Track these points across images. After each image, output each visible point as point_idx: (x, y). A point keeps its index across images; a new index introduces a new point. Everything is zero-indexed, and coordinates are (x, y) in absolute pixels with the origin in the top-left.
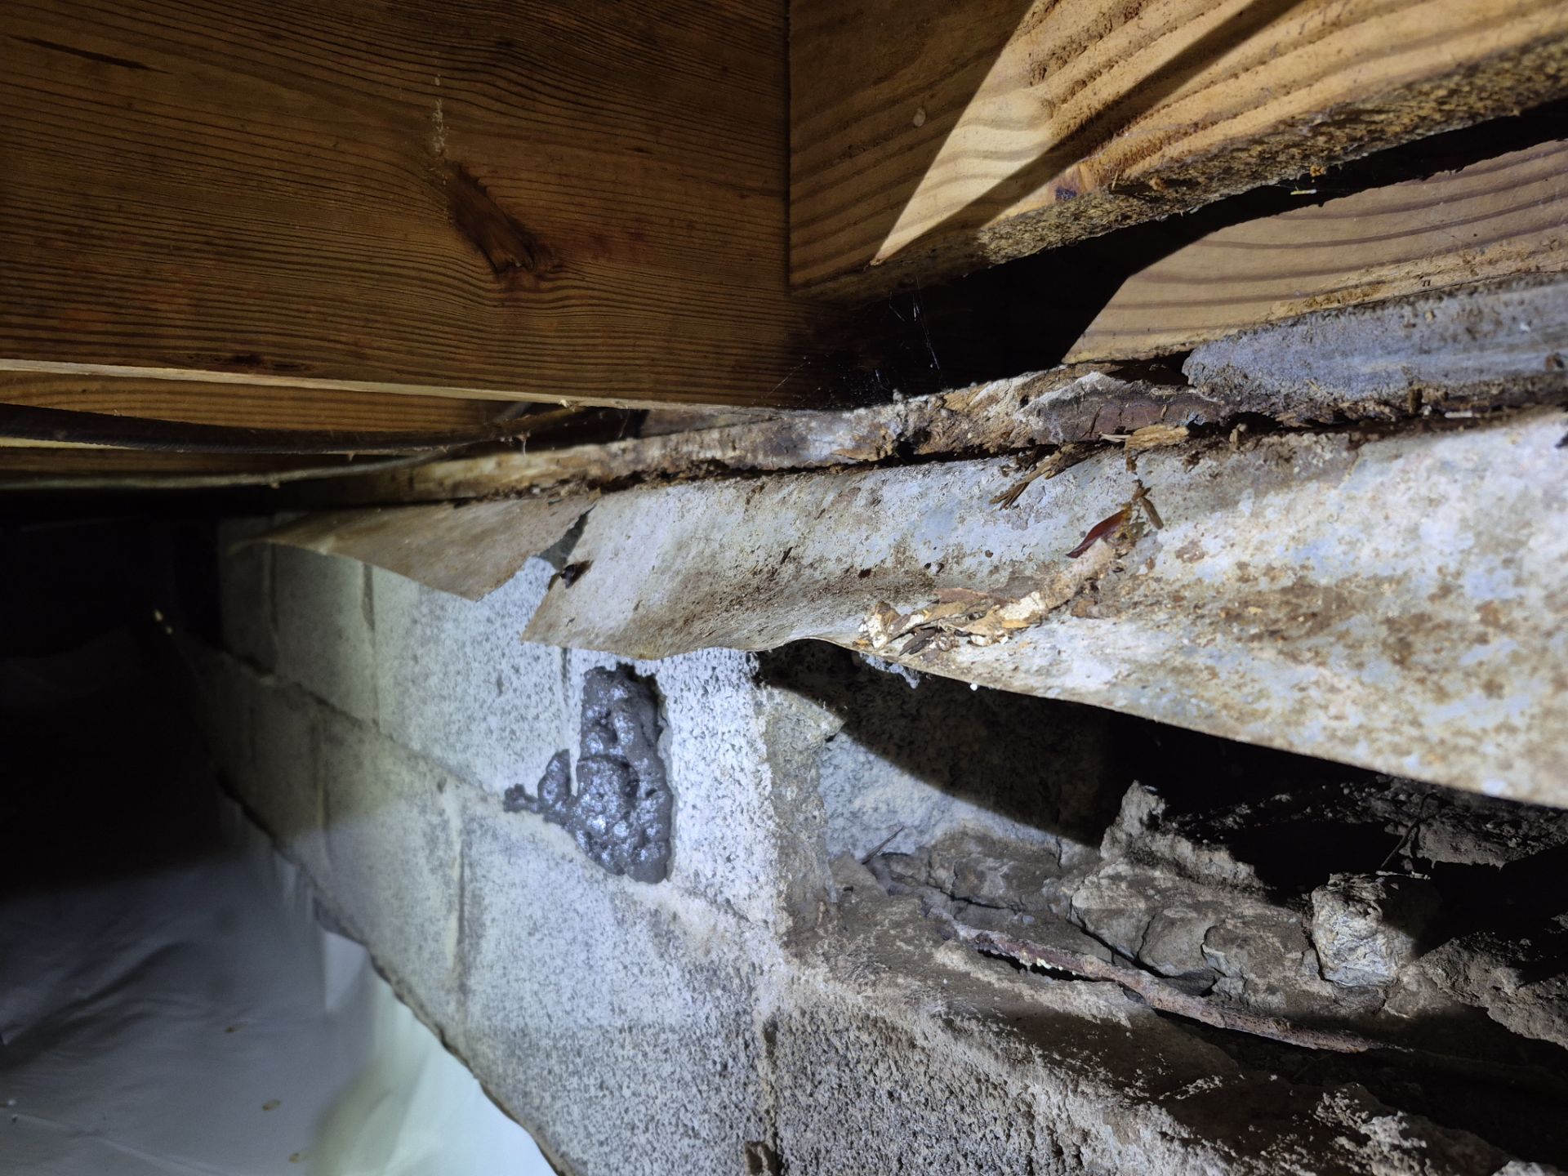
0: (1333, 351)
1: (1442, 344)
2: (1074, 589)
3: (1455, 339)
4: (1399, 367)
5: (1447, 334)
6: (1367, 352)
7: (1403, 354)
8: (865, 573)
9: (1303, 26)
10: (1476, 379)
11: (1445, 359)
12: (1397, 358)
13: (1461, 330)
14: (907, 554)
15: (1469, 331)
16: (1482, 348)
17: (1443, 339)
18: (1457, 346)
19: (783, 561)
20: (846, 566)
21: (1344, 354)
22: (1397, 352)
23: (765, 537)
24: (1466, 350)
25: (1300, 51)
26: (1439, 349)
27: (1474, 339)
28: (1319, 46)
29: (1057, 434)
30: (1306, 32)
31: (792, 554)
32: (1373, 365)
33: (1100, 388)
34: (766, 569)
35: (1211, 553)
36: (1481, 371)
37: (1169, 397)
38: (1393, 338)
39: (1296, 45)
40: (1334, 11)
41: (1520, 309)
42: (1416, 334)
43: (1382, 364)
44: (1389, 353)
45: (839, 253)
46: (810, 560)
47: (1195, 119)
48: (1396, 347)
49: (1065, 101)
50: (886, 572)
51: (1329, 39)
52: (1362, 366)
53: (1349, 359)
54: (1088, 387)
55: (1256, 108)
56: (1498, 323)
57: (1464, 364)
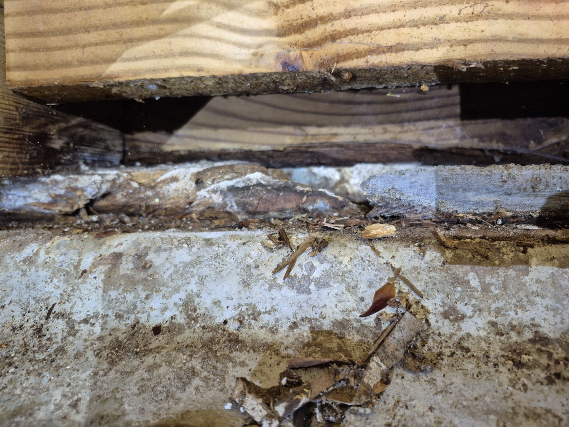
0: (459, 188)
1: (518, 191)
2: (402, 351)
3: (525, 190)
4: (492, 200)
5: (522, 187)
6: (478, 191)
7: (496, 194)
8: (157, 330)
9: (460, 11)
10: (528, 209)
11: (516, 199)
12: (492, 195)
13: (529, 187)
14: (198, 311)
15: (533, 187)
16: (536, 196)
17: (519, 189)
18: (525, 193)
19: (48, 317)
20: (131, 322)
21: (465, 190)
22: (493, 192)
23: (15, 292)
24: (529, 196)
25: (459, 24)
26: (515, 194)
27: (534, 191)
28: (470, 25)
29: (232, 206)
30: (462, 14)
31: (57, 309)
32: (479, 197)
33: (263, 182)
34: (27, 325)
35: (468, 315)
36: (532, 206)
37: (308, 192)
38: (494, 186)
39: (457, 20)
40: (479, 8)
41: (559, 181)
42: (506, 186)
43: (484, 197)
44: (489, 193)
45: (67, 65)
46: (83, 316)
47: (390, 44)
48: (494, 190)
49: (287, 7)
50: (180, 329)
51: (476, 23)
52: (472, 197)
53: (466, 193)
54: (254, 182)
55: (432, 48)
56: (547, 186)
57: (525, 202)
